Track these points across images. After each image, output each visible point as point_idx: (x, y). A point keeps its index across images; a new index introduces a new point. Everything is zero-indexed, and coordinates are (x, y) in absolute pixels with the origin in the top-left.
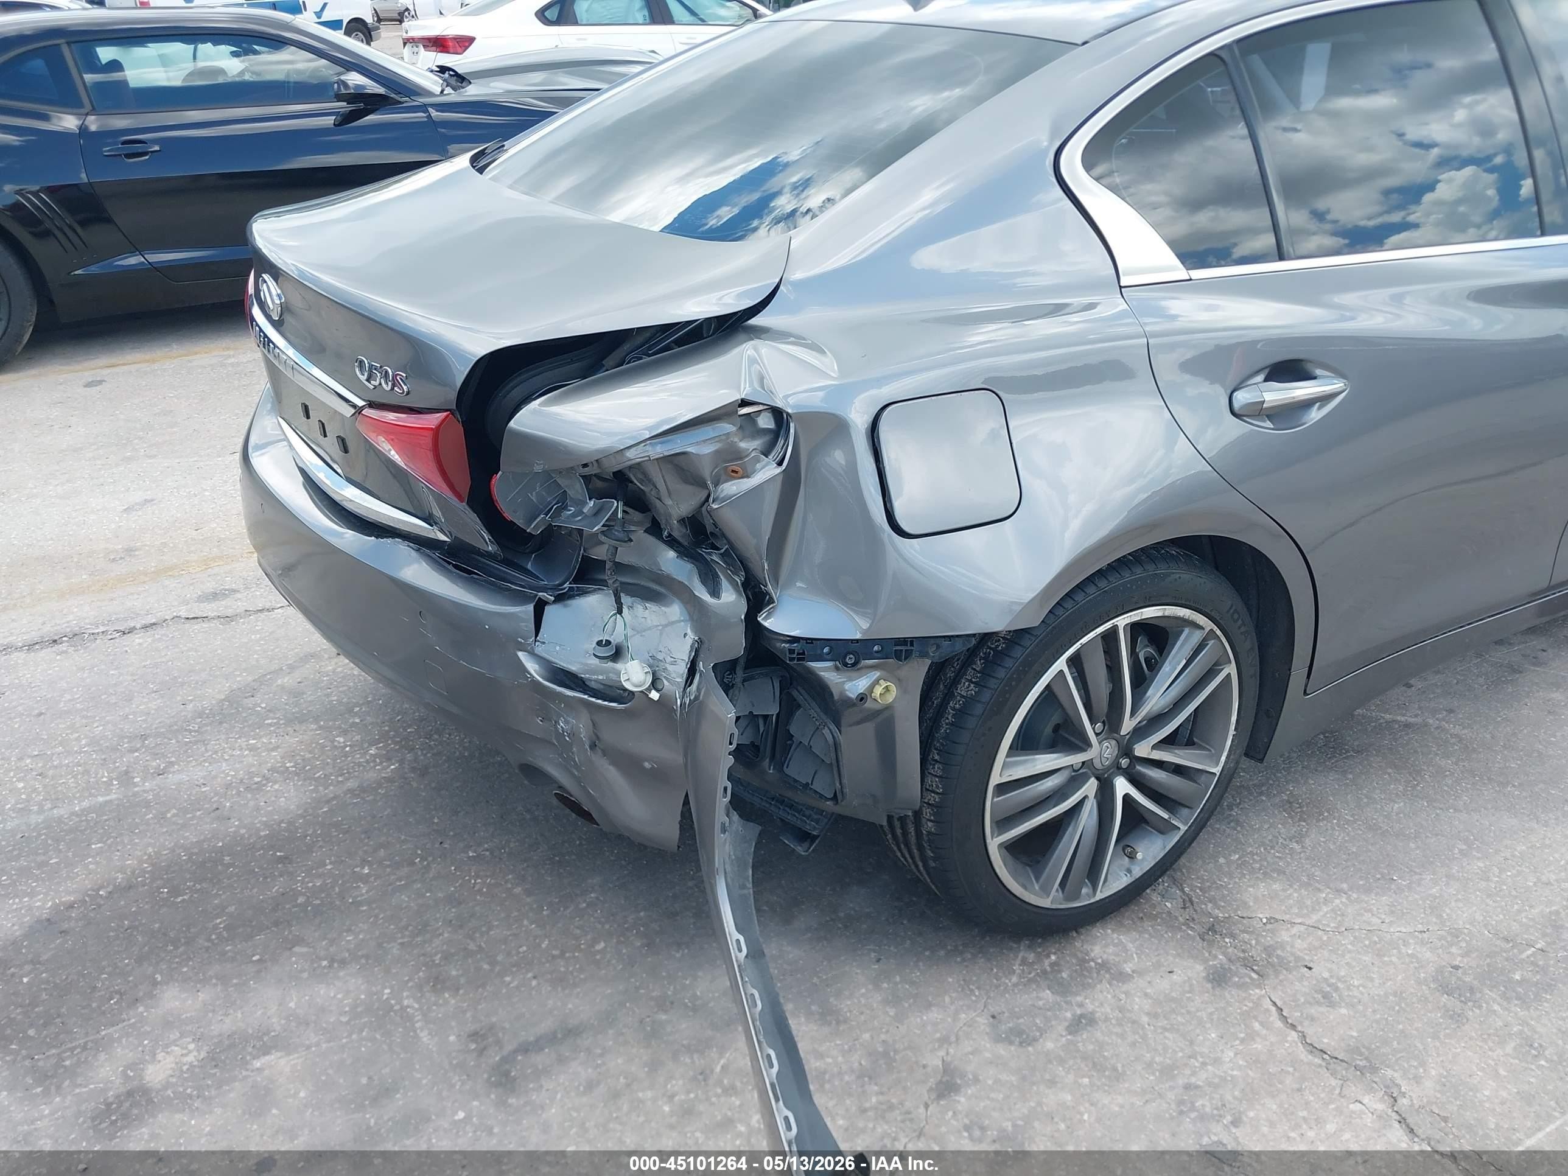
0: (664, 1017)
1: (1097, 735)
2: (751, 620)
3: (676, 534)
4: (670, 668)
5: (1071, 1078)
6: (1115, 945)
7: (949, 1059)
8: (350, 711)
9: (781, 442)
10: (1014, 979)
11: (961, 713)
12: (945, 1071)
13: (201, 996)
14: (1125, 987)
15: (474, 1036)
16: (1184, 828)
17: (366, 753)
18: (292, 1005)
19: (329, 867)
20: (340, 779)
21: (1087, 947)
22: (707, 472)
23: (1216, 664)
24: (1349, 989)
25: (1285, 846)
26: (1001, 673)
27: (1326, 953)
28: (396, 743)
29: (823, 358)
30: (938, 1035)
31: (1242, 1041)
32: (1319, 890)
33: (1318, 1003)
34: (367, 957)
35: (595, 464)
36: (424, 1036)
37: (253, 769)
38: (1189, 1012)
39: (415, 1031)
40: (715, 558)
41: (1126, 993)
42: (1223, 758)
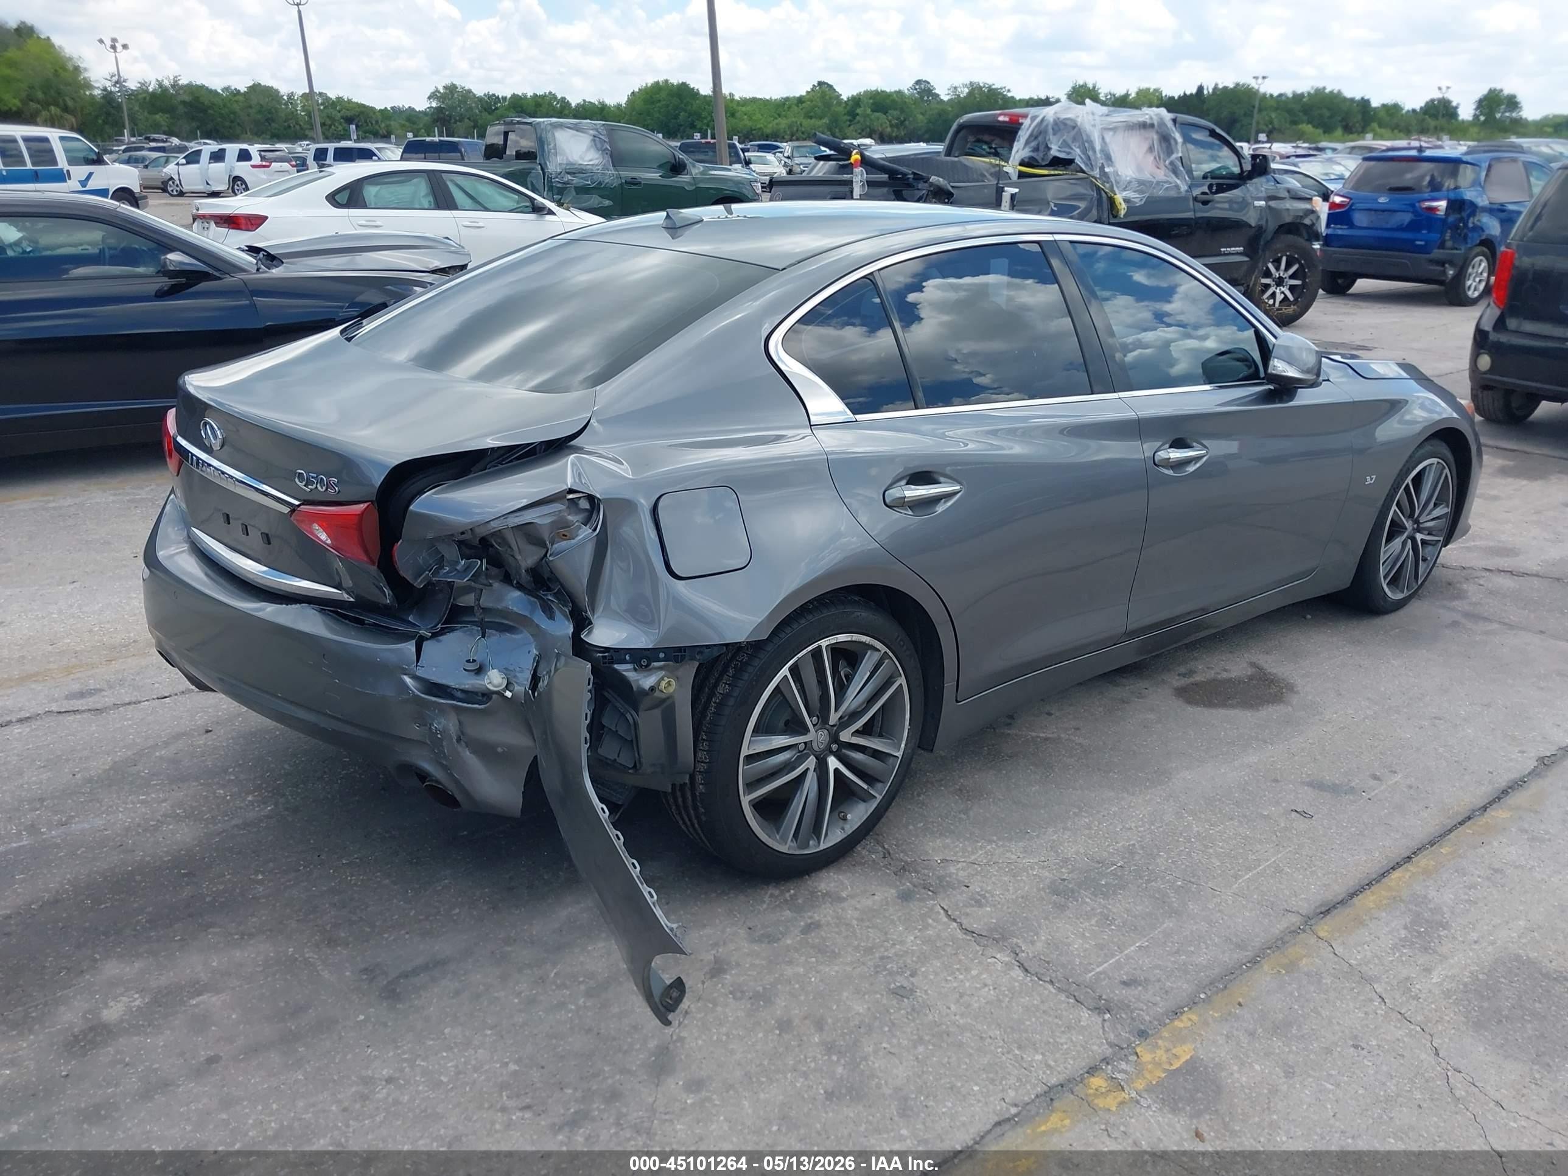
0: (509, 949)
1: (814, 725)
2: (576, 636)
3: (523, 582)
4: (518, 675)
5: (803, 958)
6: (835, 882)
7: (719, 954)
8: (225, 771)
9: (594, 516)
10: (765, 906)
11: (720, 705)
12: (716, 962)
13: (136, 965)
14: (842, 905)
15: (365, 971)
16: (879, 798)
17: (244, 800)
18: (214, 964)
19: (228, 877)
20: (226, 818)
21: (816, 884)
22: (546, 536)
23: (891, 677)
24: (992, 896)
25: (955, 817)
26: (746, 676)
27: (979, 877)
28: (269, 792)
29: (622, 467)
30: (711, 942)
31: (920, 930)
32: (978, 842)
33: (973, 906)
34: (271, 930)
35: (470, 532)
36: (326, 974)
37: (147, 816)
38: (885, 916)
39: (318, 972)
40: (550, 598)
41: (843, 909)
42: (903, 746)
